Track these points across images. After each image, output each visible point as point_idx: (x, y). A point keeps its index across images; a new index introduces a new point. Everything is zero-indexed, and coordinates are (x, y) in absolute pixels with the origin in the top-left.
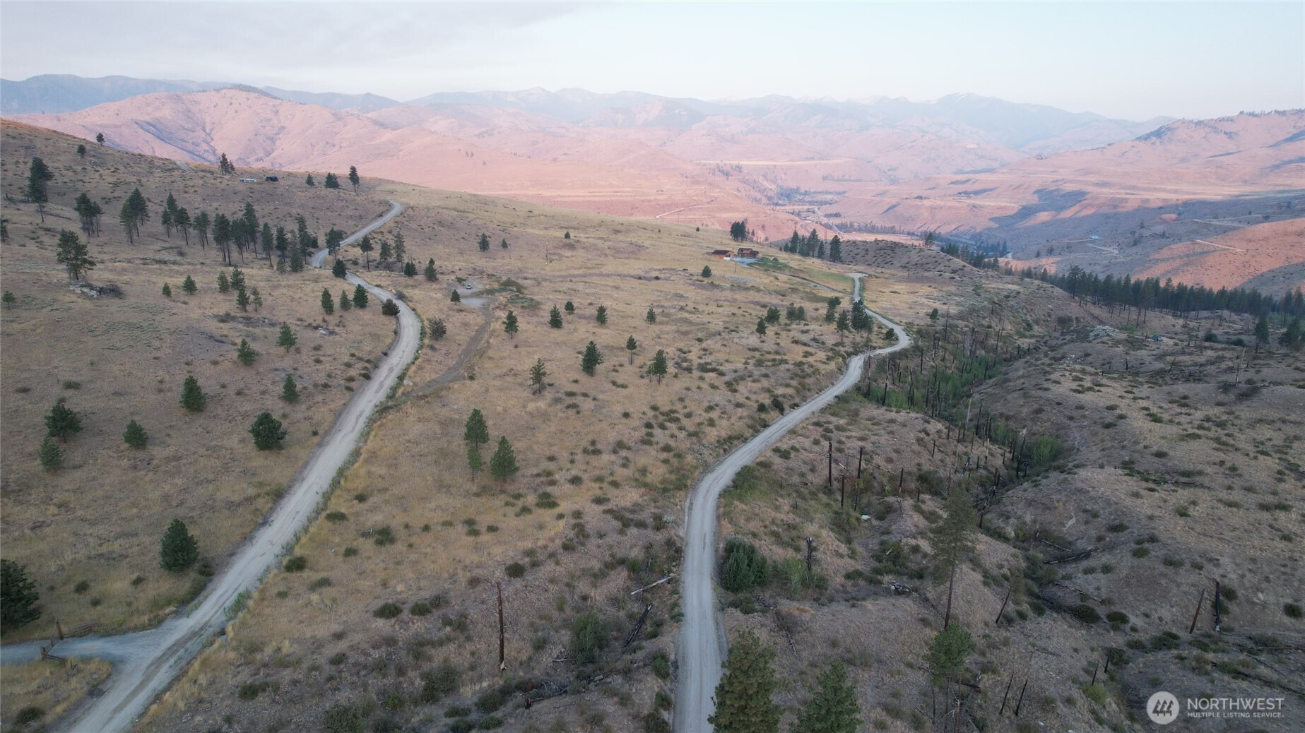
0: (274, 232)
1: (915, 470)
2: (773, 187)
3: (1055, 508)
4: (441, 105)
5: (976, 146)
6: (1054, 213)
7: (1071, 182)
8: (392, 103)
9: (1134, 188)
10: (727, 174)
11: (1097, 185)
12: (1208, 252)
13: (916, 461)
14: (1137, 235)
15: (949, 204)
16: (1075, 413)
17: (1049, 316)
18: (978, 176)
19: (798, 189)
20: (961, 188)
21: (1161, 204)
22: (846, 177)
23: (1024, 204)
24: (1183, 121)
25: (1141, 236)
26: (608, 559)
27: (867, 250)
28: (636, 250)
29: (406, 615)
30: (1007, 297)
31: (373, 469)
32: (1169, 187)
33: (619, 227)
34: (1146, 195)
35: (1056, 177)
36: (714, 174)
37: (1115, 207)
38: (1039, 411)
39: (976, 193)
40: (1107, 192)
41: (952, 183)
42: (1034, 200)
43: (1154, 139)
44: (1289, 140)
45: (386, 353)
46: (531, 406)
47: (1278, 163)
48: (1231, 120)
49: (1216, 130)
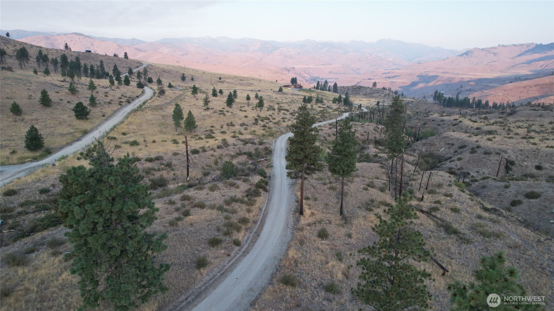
1: (374, 139)
2: (308, 76)
3: (435, 145)
5: (392, 60)
6: (425, 84)
7: (432, 72)
9: (458, 74)
10: (289, 71)
11: (443, 73)
12: (488, 95)
14: (459, 90)
15: (382, 81)
16: (440, 123)
17: (426, 111)
18: (393, 71)
19: (319, 77)
20: (387, 75)
21: (468, 80)
22: (339, 72)
23: (413, 81)
24: (476, 49)
25: (461, 91)
26: (238, 152)
27: (349, 89)
28: (250, 85)
29: (143, 161)
30: (408, 103)
31: (130, 127)
32: (472, 74)
33: (243, 79)
34: (462, 76)
35: (425, 70)
36: (283, 70)
37: (450, 81)
38: (425, 124)
39: (393, 77)
40: (447, 76)
41: (383, 74)
42: (417, 79)
43: (465, 55)
44: (517, 56)
45: (138, 97)
46: (203, 113)
47: (514, 65)
48: (495, 48)
49: (489, 52)
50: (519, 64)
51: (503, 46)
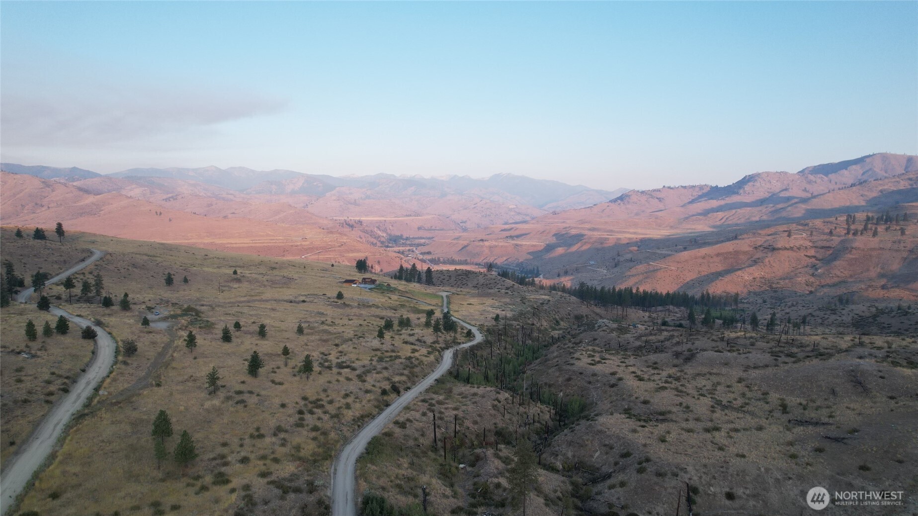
1: (493, 427)
2: (384, 235)
3: (586, 445)
4: (134, 178)
5: (515, 206)
6: (566, 248)
7: (575, 228)
8: (96, 175)
9: (612, 231)
10: (352, 226)
11: (590, 230)
12: (657, 270)
13: (494, 421)
14: (616, 261)
15: (501, 244)
16: (591, 379)
17: (570, 315)
18: (518, 226)
19: (402, 235)
20: (508, 234)
21: (627, 241)
22: (433, 228)
23: (547, 243)
24: (634, 191)
25: (619, 261)
27: (450, 276)
28: (288, 281)
30: (542, 304)
31: (68, 468)
32: (631, 230)
33: (274, 266)
34: (619, 236)
35: (565, 225)
36: (343, 226)
37: (602, 243)
38: (569, 379)
39: (518, 237)
40: (596, 234)
41: (502, 230)
42: (554, 240)
43: (619, 202)
44: (690, 203)
45: (84, 371)
46: (208, 404)
47: (687, 216)
48: (659, 190)
49: (652, 197)
50: (693, 215)
51: (669, 188)
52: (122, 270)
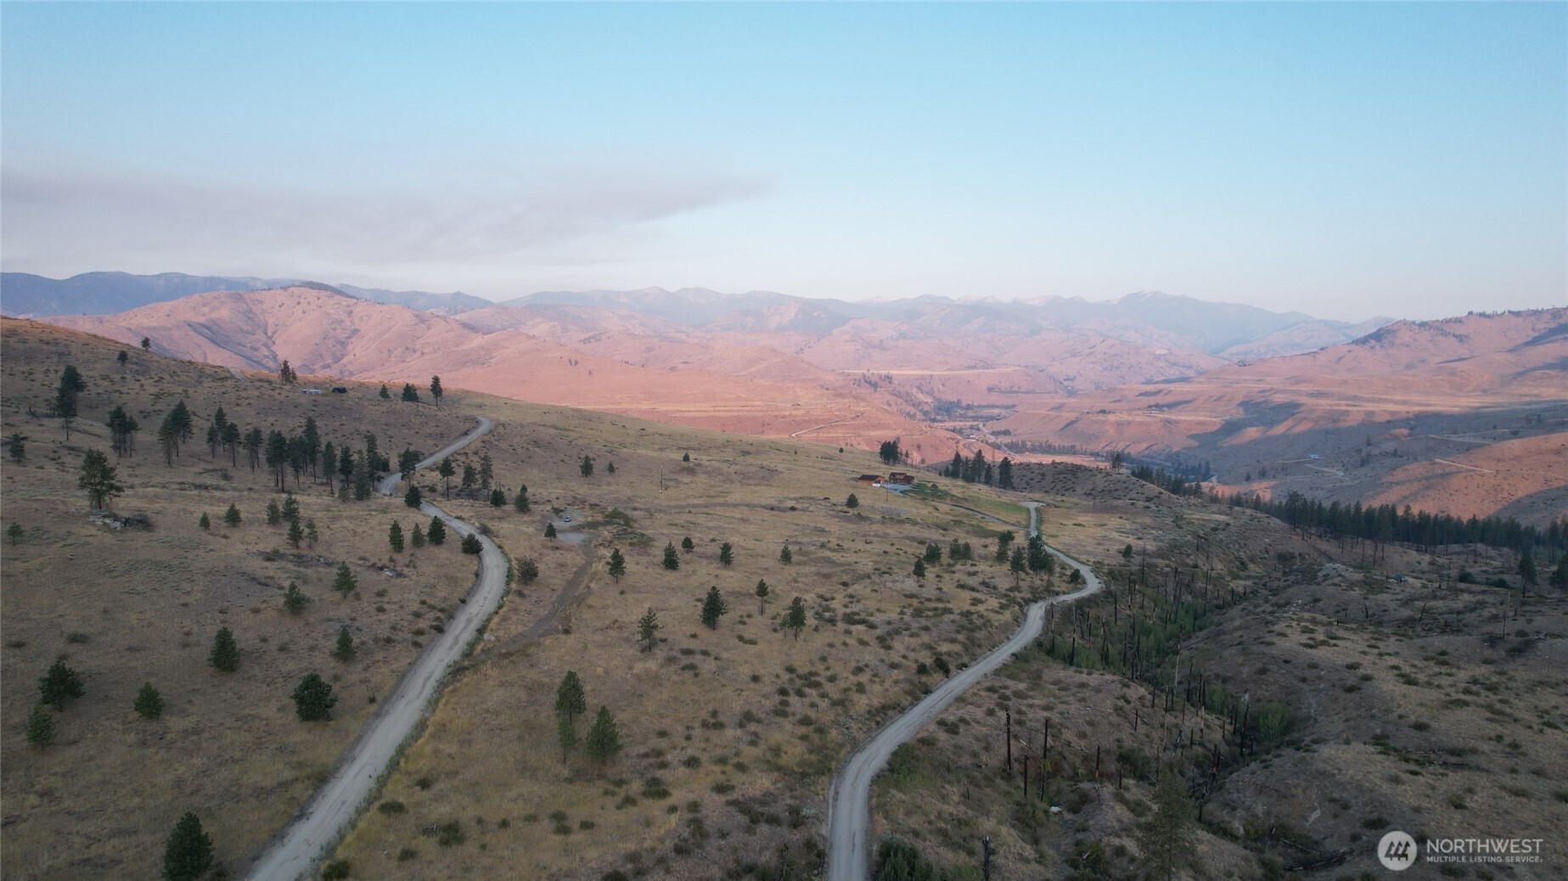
0: (338, 452)
1: (1114, 746)
2: (929, 400)
3: (1294, 796)
4: (538, 306)
5: (1166, 351)
6: (1263, 428)
7: (1280, 392)
8: (485, 303)
9: (1355, 398)
10: (875, 386)
11: (1311, 395)
12: (1451, 474)
13: (1115, 736)
14: (1364, 453)
15: (1139, 419)
16: (1307, 674)
17: (1267, 552)
18: (1171, 386)
19: (959, 402)
20: (1152, 400)
21: (1388, 418)
22: (1016, 389)
23: (1228, 418)
24: (1404, 323)
25: (1369, 455)
26: (732, 865)
27: (1043, 474)
28: (768, 475)
30: (1215, 529)
31: (441, 747)
32: (1397, 398)
33: (748, 448)
34: (1371, 407)
35: (1262, 386)
36: (859, 385)
37: (1335, 421)
38: (1263, 671)
39: (1170, 406)
40: (1324, 404)
41: (1141, 395)
42: (1240, 414)
43: (1373, 342)
44: (1529, 344)
45: (463, 601)
46: (639, 667)
47: (1521, 369)
48: (1459, 321)
49: (1445, 334)
50: (1536, 369)
51: (1483, 315)
52: (519, 451)
